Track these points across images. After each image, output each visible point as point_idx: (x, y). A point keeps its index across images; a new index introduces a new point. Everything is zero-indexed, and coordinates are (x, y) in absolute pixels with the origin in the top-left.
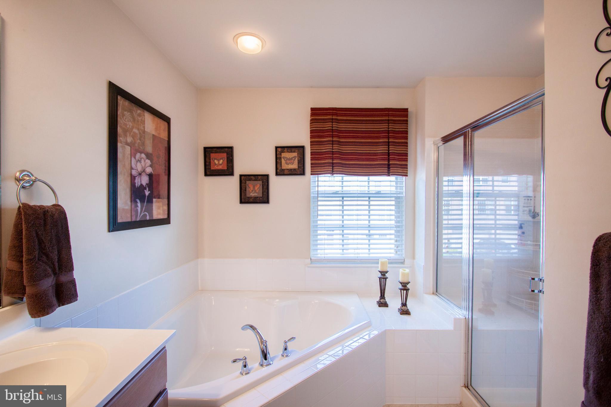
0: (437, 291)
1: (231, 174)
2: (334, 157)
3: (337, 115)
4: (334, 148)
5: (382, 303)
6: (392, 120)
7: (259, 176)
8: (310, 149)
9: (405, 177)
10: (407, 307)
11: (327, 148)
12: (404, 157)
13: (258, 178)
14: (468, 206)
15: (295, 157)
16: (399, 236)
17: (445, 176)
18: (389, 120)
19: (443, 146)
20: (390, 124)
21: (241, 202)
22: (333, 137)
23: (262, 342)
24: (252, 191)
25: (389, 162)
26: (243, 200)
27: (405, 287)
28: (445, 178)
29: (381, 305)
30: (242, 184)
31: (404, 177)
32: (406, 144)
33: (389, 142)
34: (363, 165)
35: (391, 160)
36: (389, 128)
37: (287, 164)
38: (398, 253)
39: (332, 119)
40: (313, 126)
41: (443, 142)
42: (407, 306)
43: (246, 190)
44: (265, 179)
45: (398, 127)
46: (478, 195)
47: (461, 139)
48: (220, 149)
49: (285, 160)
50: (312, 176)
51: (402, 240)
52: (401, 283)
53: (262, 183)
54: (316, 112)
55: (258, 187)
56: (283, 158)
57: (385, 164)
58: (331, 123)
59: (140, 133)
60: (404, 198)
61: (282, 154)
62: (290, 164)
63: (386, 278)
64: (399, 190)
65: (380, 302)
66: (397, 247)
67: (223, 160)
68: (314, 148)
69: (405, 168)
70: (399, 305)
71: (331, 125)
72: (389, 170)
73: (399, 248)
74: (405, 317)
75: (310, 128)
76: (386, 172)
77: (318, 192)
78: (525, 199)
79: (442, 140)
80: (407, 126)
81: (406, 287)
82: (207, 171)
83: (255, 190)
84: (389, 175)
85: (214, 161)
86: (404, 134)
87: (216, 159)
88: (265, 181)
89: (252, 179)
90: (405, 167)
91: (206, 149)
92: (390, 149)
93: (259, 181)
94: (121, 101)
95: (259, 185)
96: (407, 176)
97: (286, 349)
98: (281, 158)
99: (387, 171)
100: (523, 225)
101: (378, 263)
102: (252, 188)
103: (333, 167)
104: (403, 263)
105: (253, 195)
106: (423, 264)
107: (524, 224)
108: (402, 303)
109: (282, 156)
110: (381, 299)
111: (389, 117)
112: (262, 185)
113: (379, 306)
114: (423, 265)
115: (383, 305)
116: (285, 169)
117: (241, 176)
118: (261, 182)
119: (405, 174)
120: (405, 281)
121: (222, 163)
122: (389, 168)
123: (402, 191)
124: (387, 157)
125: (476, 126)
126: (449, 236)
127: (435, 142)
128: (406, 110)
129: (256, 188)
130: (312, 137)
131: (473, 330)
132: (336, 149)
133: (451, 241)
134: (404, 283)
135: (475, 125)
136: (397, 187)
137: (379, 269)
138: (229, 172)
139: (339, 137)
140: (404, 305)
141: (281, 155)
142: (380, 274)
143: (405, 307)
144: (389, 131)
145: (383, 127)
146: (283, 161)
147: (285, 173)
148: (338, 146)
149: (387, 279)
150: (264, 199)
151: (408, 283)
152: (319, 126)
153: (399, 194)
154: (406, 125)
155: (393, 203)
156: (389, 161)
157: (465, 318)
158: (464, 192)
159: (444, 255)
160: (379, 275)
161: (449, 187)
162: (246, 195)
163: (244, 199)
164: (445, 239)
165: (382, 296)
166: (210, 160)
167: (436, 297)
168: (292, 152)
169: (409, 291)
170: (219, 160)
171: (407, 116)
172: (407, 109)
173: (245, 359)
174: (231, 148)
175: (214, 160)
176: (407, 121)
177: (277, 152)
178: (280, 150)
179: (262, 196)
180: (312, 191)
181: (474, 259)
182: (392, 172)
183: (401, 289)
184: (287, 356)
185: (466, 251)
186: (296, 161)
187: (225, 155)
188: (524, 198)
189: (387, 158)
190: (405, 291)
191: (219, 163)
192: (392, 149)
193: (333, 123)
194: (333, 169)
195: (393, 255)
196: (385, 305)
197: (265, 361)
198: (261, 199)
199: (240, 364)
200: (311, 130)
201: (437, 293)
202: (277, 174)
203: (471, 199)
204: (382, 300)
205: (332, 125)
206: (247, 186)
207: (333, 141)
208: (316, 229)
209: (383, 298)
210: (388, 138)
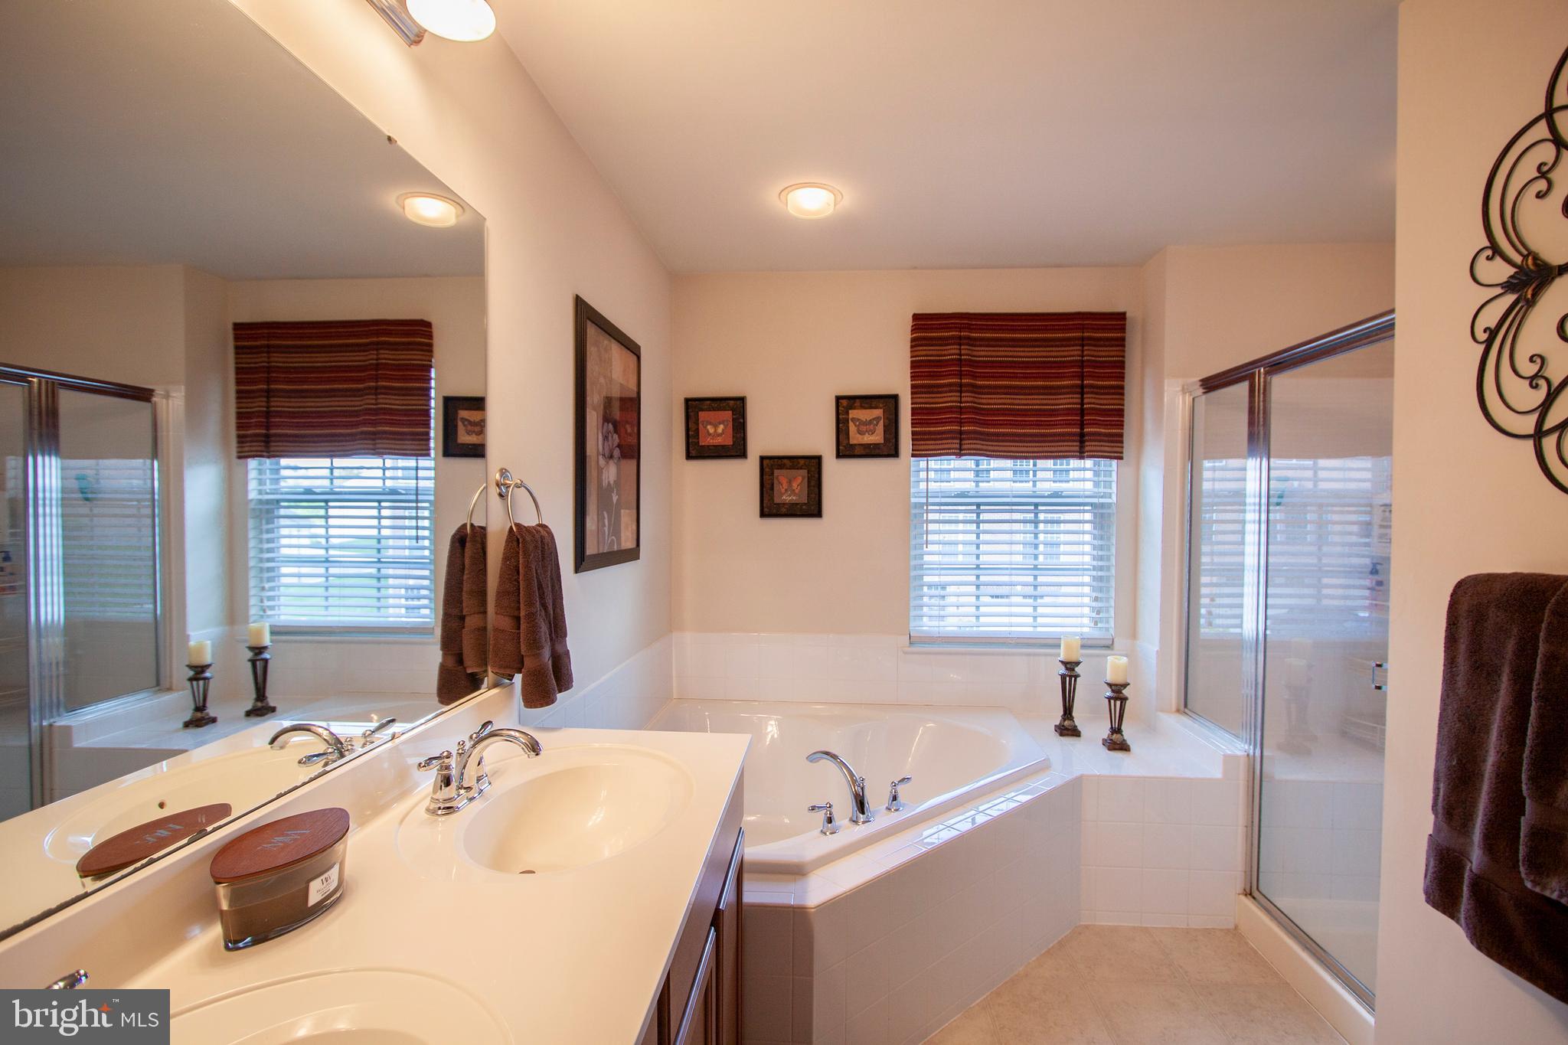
0: (1186, 706)
1: (743, 455)
2: (963, 418)
3: (969, 328)
4: (963, 399)
5: (1067, 729)
6: (1089, 338)
7: (799, 460)
8: (910, 402)
9: (1116, 461)
10: (1122, 735)
11: (949, 399)
12: (1115, 417)
13: (799, 463)
14: (1257, 525)
15: (878, 419)
16: (1100, 590)
17: (1206, 458)
18: (1083, 339)
19: (1204, 397)
20: (1085, 348)
21: (763, 515)
22: (961, 375)
23: (854, 781)
24: (786, 490)
25: (1082, 429)
26: (766, 510)
27: (1118, 693)
28: (1207, 464)
29: (1066, 732)
30: (764, 477)
31: (1114, 462)
32: (1119, 391)
33: (1082, 387)
34: (1025, 435)
35: (1087, 424)
36: (1083, 356)
37: (860, 434)
38: (1099, 625)
39: (960, 338)
40: (916, 353)
41: (1204, 389)
42: (1123, 733)
43: (772, 489)
44: (813, 464)
45: (1105, 354)
46: (1280, 500)
47: (1243, 388)
48: (718, 402)
49: (855, 425)
50: (912, 459)
51: (1107, 600)
52: (1110, 685)
53: (808, 473)
54: (923, 323)
55: (799, 481)
56: (852, 421)
57: (1073, 434)
58: (958, 347)
59: (606, 383)
60: (1114, 507)
61: (850, 411)
62: (867, 434)
63: (1076, 677)
64: (1102, 490)
65: (1063, 726)
66: (1098, 613)
67: (724, 425)
68: (919, 400)
69: (1117, 442)
70: (1105, 732)
71: (958, 352)
72: (1082, 447)
73: (1101, 615)
74: (1118, 755)
75: (911, 357)
76: (1077, 452)
77: (927, 492)
78: (1384, 511)
79: (1201, 385)
80: (1124, 351)
81: (1121, 693)
82: (691, 449)
83: (792, 487)
84: (1081, 457)
85: (705, 427)
86: (1117, 369)
87: (710, 424)
88: (813, 469)
89: (785, 465)
90: (1118, 439)
91: (688, 402)
92: (1085, 401)
93: (801, 469)
94: (591, 331)
95: (800, 479)
96: (1121, 458)
97: (895, 798)
98: (847, 420)
99: (1077, 448)
100: (1378, 567)
101: (1058, 646)
102: (785, 486)
103: (961, 440)
104: (1109, 647)
105: (787, 498)
106: (1156, 648)
107: (1381, 564)
108: (1112, 728)
109: (851, 416)
110: (1065, 720)
111: (1083, 333)
112: (806, 479)
113: (1061, 735)
114: (1157, 651)
115: (1070, 732)
116: (855, 445)
117: (762, 458)
118: (804, 472)
119: (1118, 455)
120: (1119, 680)
121: (723, 430)
122: (1082, 442)
123: (1109, 491)
124: (1079, 418)
125: (1279, 363)
126: (1216, 590)
127: (1185, 387)
128: (1122, 316)
129: (795, 485)
130: (913, 377)
131: (1263, 779)
132: (967, 402)
133: (1218, 601)
134: (1116, 685)
135: (1277, 360)
136: (1096, 484)
137: (1062, 658)
138: (737, 450)
139: (974, 376)
140: (1117, 730)
141: (848, 413)
142: (1063, 668)
143: (1119, 735)
144: (1083, 361)
145: (1072, 353)
146: (852, 428)
147: (856, 453)
148: (973, 395)
149: (1078, 679)
150: (812, 508)
151: (1125, 685)
152: (929, 352)
153: (1102, 497)
154: (1121, 348)
155: (1088, 516)
156: (1082, 426)
157: (1248, 755)
158: (1248, 493)
159: (1202, 630)
160: (1062, 670)
161: (1216, 483)
162: (772, 499)
163: (770, 508)
164: (1206, 596)
165: (1068, 712)
166: (698, 424)
167: (1184, 719)
168: (871, 408)
169: (1127, 702)
170: (716, 426)
171: (1123, 329)
172: (1124, 314)
173: (830, 807)
174: (742, 400)
175: (707, 425)
176: (1123, 339)
177: (840, 408)
178: (845, 404)
179: (806, 502)
180: (912, 490)
181: (1268, 640)
182: (1090, 451)
183: (1109, 699)
184: (897, 810)
185: (1250, 625)
186: (880, 428)
187: (728, 415)
188: (1382, 508)
189: (1078, 420)
190: (1118, 703)
191: (715, 431)
192: (1090, 401)
193: (962, 347)
194: (961, 444)
195: (1086, 630)
196: (1074, 732)
197: (861, 816)
198: (804, 507)
199: (821, 815)
200: (912, 362)
201: (1186, 710)
202: (840, 455)
203: (1264, 508)
204: (1066, 723)
205: (960, 349)
206: (775, 482)
207: (961, 385)
208: (921, 572)
209: (1068, 719)
210: (1082, 377)
